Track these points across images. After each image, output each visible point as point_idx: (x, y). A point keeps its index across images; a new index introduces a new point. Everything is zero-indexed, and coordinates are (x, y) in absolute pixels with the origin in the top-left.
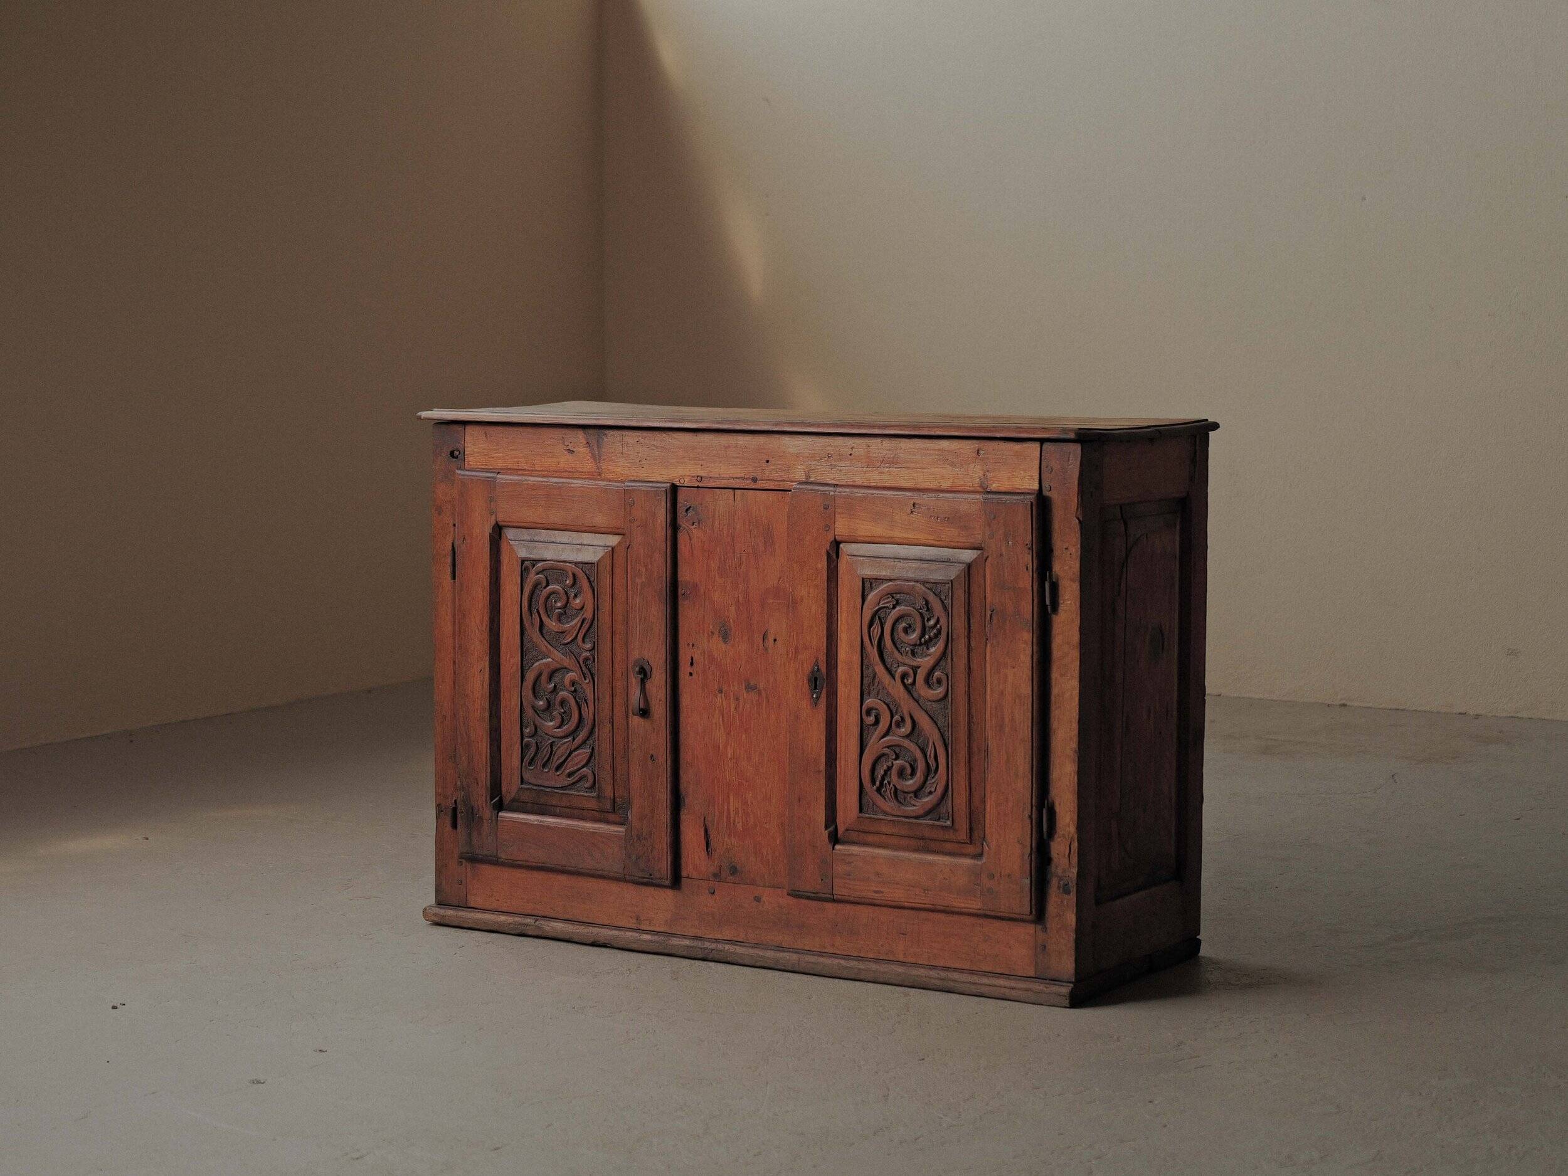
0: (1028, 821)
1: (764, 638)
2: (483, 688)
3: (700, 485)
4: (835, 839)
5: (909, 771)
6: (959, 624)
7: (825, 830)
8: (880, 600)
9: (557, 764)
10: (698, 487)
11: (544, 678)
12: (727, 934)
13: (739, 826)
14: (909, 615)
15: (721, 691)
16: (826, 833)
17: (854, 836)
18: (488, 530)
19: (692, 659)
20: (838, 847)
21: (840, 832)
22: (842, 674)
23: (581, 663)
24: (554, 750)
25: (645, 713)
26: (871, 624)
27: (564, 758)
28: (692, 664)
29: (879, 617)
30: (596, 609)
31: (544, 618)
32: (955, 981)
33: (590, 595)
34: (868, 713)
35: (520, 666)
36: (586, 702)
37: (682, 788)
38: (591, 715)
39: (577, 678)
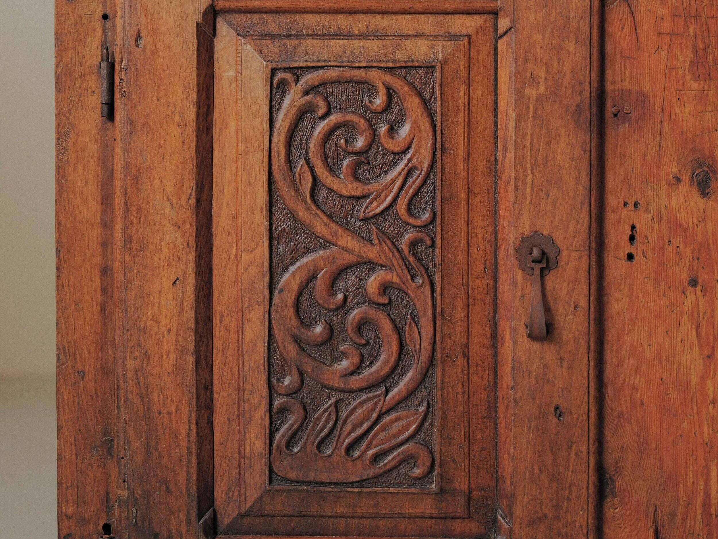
2: (181, 312)
9: (349, 439)
11: (320, 284)
15: (693, 282)
19: (633, 227)
23: (406, 251)
24: (344, 414)
27: (364, 428)
28: (632, 238)
30: (437, 149)
31: (321, 172)
33: (425, 125)
35: (267, 265)
36: (415, 322)
37: (610, 459)
38: (426, 343)
39: (395, 279)
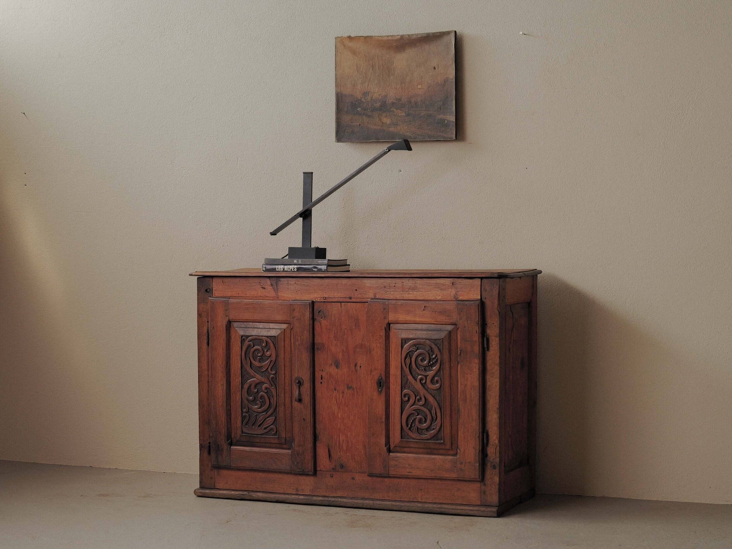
0: (478, 439)
1: (356, 365)
2: (223, 392)
3: (325, 301)
4: (389, 451)
5: (424, 420)
6: (446, 357)
7: (385, 447)
8: (410, 348)
9: (259, 424)
10: (324, 302)
11: (253, 387)
12: (339, 494)
13: (345, 448)
14: (424, 354)
15: (335, 390)
16: (385, 449)
17: (398, 449)
18: (225, 322)
19: (322, 376)
20: (391, 454)
21: (391, 448)
22: (392, 379)
23: (270, 379)
24: (257, 418)
25: (300, 400)
26: (405, 358)
27: (262, 422)
28: (322, 378)
29: (409, 355)
30: (277, 356)
31: (252, 361)
32: (445, 508)
33: (274, 351)
34: (405, 396)
35: (241, 382)
36: (272, 397)
37: (317, 432)
38: (275, 402)
39: (268, 386)
